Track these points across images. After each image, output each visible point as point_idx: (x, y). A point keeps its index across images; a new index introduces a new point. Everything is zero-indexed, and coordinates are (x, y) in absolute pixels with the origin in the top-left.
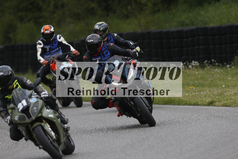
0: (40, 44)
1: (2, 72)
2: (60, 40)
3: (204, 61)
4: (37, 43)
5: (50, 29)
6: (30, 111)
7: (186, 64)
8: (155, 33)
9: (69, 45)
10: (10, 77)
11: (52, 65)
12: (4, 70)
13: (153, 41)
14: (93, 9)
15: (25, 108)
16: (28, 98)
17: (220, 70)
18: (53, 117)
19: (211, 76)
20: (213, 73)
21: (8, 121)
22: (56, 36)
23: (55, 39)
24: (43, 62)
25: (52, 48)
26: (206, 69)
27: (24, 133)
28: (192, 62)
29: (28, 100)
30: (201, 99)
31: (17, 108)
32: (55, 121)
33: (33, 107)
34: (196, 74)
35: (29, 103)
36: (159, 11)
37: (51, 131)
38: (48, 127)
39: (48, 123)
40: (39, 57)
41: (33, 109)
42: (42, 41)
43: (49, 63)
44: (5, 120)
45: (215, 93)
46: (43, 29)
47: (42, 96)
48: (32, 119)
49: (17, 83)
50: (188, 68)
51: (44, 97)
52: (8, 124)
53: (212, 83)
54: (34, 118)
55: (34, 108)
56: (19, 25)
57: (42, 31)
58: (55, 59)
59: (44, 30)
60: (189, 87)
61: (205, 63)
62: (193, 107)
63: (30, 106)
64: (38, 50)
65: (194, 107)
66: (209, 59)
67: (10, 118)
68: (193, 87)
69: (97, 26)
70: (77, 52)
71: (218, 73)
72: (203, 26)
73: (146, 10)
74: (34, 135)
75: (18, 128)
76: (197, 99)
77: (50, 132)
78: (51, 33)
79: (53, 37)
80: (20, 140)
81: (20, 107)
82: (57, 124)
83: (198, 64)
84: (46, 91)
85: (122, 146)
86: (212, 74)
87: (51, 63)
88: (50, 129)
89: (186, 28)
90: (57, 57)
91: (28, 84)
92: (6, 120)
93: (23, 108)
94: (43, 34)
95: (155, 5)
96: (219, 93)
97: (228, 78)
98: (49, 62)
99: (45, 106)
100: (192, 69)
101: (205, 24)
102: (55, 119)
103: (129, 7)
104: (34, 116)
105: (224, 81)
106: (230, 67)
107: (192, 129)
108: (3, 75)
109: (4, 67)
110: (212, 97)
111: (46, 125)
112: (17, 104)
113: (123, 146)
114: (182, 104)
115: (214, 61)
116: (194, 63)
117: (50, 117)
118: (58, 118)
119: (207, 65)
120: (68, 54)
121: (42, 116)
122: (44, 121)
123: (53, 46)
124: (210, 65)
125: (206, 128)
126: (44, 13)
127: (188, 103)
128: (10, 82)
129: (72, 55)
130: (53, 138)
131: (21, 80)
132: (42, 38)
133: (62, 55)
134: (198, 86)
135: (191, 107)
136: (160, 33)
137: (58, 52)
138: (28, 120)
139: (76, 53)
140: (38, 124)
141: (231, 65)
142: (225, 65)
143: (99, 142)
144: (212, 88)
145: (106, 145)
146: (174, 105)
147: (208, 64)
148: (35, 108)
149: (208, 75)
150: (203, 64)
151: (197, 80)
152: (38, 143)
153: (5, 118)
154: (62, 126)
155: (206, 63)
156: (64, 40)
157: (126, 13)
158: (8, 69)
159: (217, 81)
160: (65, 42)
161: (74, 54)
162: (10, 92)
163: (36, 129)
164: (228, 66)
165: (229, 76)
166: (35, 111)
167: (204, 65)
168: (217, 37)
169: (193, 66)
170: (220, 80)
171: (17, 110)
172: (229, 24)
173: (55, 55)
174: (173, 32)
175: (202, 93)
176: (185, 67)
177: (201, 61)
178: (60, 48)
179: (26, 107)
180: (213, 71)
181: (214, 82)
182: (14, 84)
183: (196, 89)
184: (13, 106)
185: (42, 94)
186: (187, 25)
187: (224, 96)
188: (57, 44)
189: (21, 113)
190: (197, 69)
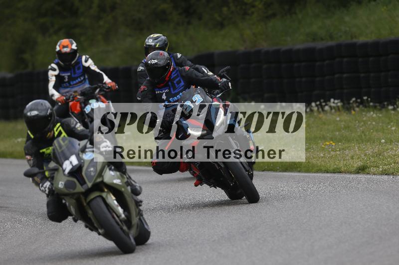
0: (54, 70)
1: (37, 110)
2: (86, 65)
3: (351, 99)
4: (50, 67)
5: (70, 45)
6: (83, 173)
7: (320, 104)
8: (267, 53)
9: (101, 72)
10: (50, 118)
11: (73, 104)
12: (40, 108)
13: (265, 66)
14: (164, 12)
15: (76, 168)
16: (80, 153)
17: (376, 114)
18: (120, 184)
19: (362, 123)
20: (365, 119)
21: (47, 189)
22: (80, 58)
23: (79, 62)
24: (57, 99)
25: (73, 76)
26: (353, 112)
27: (73, 210)
28: (329, 101)
29: (81, 156)
30: (345, 163)
31: (61, 169)
32: (123, 189)
33: (88, 167)
34: (337, 121)
35: (82, 161)
36: (274, 15)
37: (117, 206)
38: (112, 200)
39: (112, 193)
40: (52, 91)
41: (89, 170)
42: (57, 64)
43: (68, 101)
44: (41, 189)
45: (369, 152)
46: (59, 46)
47: (102, 149)
48: (88, 186)
49: (60, 128)
50: (323, 110)
51: (105, 151)
52: (45, 195)
53: (363, 137)
54: (90, 185)
55: (90, 168)
56: (40, 39)
57: (58, 48)
58: (77, 94)
59: (61, 47)
60: (325, 142)
61: (351, 102)
62: (331, 176)
63: (83, 166)
64: (49, 79)
65: (334, 175)
66: (359, 96)
67: (50, 185)
68: (331, 142)
69: (150, 41)
70: (114, 84)
71: (374, 119)
72: (349, 41)
73: (253, 13)
74: (90, 212)
75: (62, 201)
76: (338, 162)
77: (115, 207)
78: (72, 51)
79: (76, 59)
80: (63, 222)
81: (67, 166)
82: (126, 195)
83: (339, 104)
84: (108, 142)
85: (213, 240)
86: (364, 121)
87: (70, 100)
88: (115, 202)
89: (319, 45)
90: (81, 91)
91: (78, 130)
92: (43, 188)
93: (72, 169)
94: (59, 53)
95: (268, 5)
96: (376, 152)
97: (391, 127)
98: (67, 99)
99: (106, 166)
100: (331, 112)
101: (352, 38)
102: (123, 187)
103: (225, 9)
104: (90, 182)
105: (383, 132)
106: (394, 109)
107: (330, 213)
108: (38, 115)
109: (39, 102)
110: (363, 159)
111: (109, 196)
112: (61, 163)
113: (215, 240)
114: (313, 171)
115: (367, 99)
116: (334, 103)
117: (116, 184)
118: (128, 186)
119: (355, 105)
120: (100, 87)
121: (102, 182)
122: (106, 190)
123: (75, 73)
124: (361, 106)
125: (354, 211)
126: (82, 19)
127: (323, 169)
128: (49, 127)
129: (105, 90)
130: (121, 218)
131: (66, 123)
132: (57, 61)
133: (89, 87)
134: (340, 141)
135: (329, 175)
136: (277, 52)
137: (84, 83)
138: (80, 189)
139: (111, 86)
140: (96, 194)
141: (395, 106)
142: (386, 106)
143: (173, 233)
144: (364, 143)
145: (186, 238)
146: (299, 172)
147: (357, 104)
148: (92, 169)
149: (357, 122)
150: (349, 103)
151: (339, 130)
152: (96, 225)
153: (41, 185)
154: (133, 198)
155: (354, 102)
156: (93, 63)
157: (219, 19)
158: (46, 106)
159: (373, 132)
160: (94, 68)
161: (109, 88)
162: (50, 142)
163: (94, 203)
164: (391, 107)
165: (392, 124)
166: (92, 174)
167: (351, 105)
168: (371, 59)
169: (331, 108)
170: (377, 131)
171: (61, 171)
172: (392, 37)
173: (79, 89)
174: (298, 51)
175: (347, 152)
176: (318, 109)
177: (345, 99)
178: (86, 77)
179: (77, 166)
180: (365, 115)
181: (367, 133)
182: (55, 129)
183: (337, 145)
184: (55, 166)
185: (101, 146)
186: (322, 39)
187: (383, 157)
188: (81, 70)
189: (68, 176)
190: (338, 113)
